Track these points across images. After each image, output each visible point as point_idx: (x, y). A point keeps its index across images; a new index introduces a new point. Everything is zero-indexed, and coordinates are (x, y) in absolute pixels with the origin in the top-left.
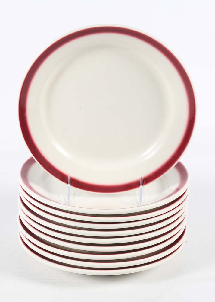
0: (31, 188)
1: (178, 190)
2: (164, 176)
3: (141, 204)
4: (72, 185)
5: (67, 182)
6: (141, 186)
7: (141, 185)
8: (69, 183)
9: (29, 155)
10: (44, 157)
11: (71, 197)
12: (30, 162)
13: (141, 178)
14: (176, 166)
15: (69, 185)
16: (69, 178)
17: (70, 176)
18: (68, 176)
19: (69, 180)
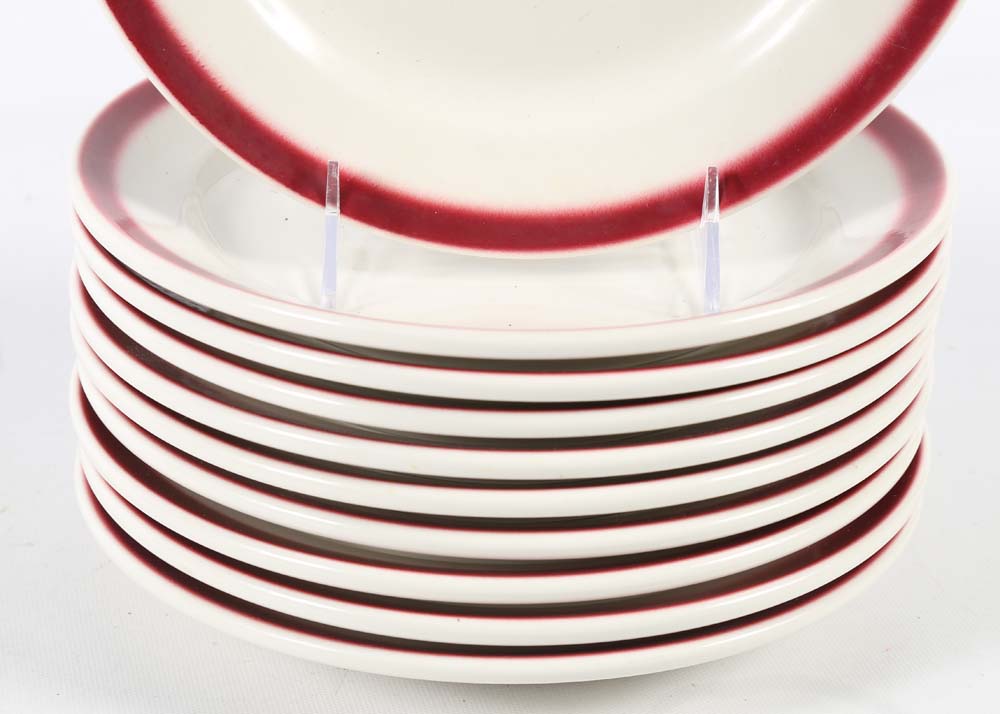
0: (127, 226)
1: (895, 240)
3: (715, 307)
4: (345, 210)
5: (320, 199)
6: (712, 215)
7: (711, 206)
8: (333, 202)
9: (132, 70)
11: (342, 277)
12: (134, 107)
13: (712, 171)
14: (874, 127)
15: (332, 211)
16: (331, 172)
17: (337, 164)
18: (328, 164)
19: (333, 188)
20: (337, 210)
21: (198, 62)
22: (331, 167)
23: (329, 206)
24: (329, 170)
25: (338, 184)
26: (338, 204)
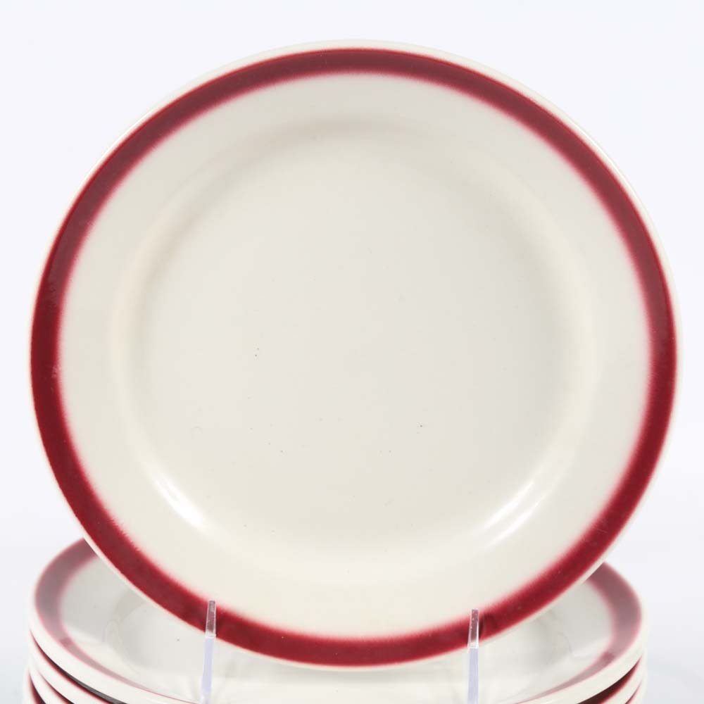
0: (67, 643)
1: (607, 658)
2: (551, 612)
4: (219, 635)
5: (202, 626)
6: (474, 644)
7: (474, 637)
8: (211, 629)
9: (73, 531)
10: (121, 529)
11: (216, 682)
12: (74, 558)
13: (475, 613)
14: (593, 578)
15: (210, 635)
16: (210, 608)
17: (214, 602)
18: (208, 602)
19: (211, 618)
20: (214, 634)
21: (122, 532)
22: (210, 605)
23: (208, 632)
24: (208, 606)
25: (215, 617)
26: (214, 630)
